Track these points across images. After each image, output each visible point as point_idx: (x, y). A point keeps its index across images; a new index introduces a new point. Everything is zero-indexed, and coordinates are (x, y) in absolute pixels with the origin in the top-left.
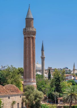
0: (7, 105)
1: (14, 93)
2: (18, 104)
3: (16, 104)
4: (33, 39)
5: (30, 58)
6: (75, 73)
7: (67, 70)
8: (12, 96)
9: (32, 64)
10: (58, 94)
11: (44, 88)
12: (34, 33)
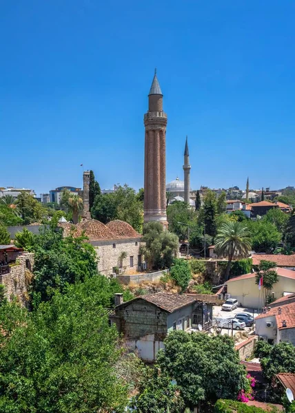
0: (111, 260)
1: (124, 237)
2: (132, 257)
3: (128, 258)
4: (162, 134)
5: (155, 170)
6: (249, 197)
7: (236, 191)
8: (120, 242)
9: (159, 181)
10: (211, 238)
11: (185, 228)
12: (163, 122)
